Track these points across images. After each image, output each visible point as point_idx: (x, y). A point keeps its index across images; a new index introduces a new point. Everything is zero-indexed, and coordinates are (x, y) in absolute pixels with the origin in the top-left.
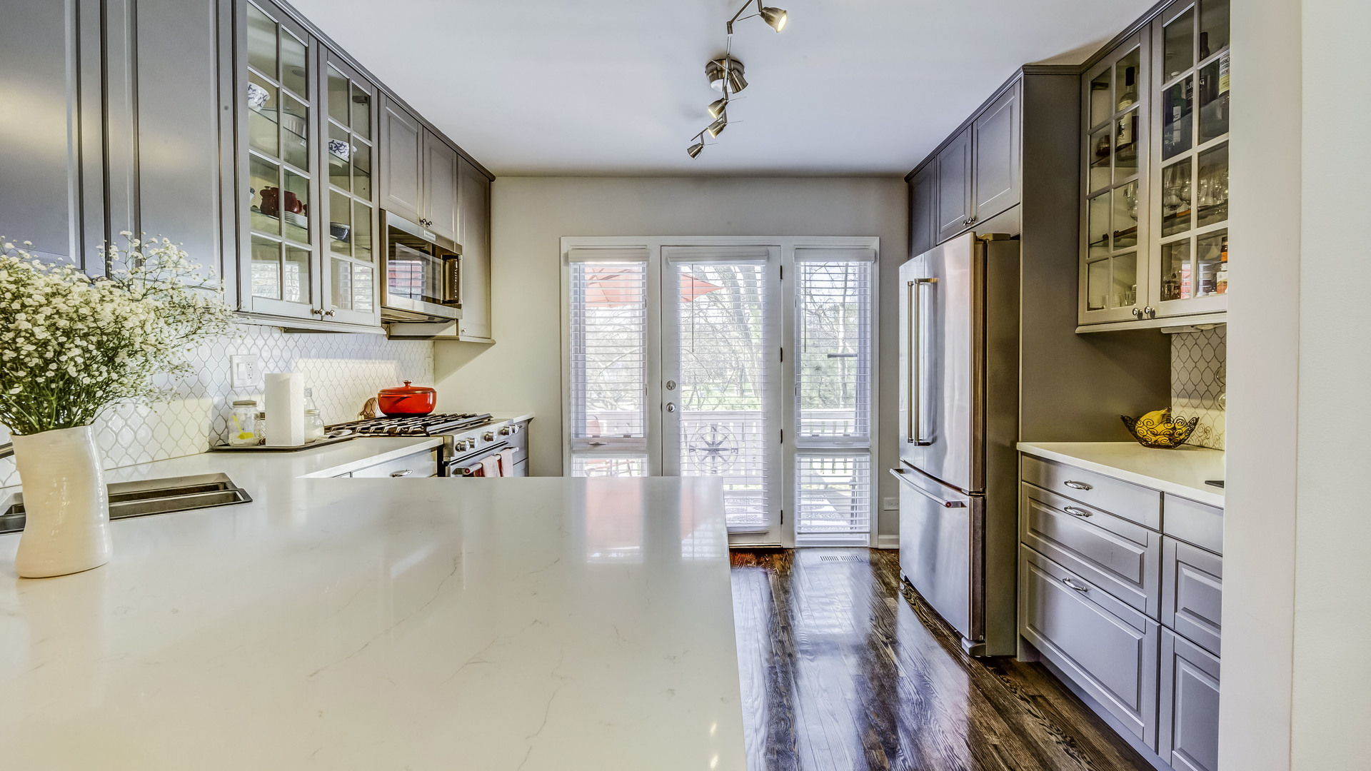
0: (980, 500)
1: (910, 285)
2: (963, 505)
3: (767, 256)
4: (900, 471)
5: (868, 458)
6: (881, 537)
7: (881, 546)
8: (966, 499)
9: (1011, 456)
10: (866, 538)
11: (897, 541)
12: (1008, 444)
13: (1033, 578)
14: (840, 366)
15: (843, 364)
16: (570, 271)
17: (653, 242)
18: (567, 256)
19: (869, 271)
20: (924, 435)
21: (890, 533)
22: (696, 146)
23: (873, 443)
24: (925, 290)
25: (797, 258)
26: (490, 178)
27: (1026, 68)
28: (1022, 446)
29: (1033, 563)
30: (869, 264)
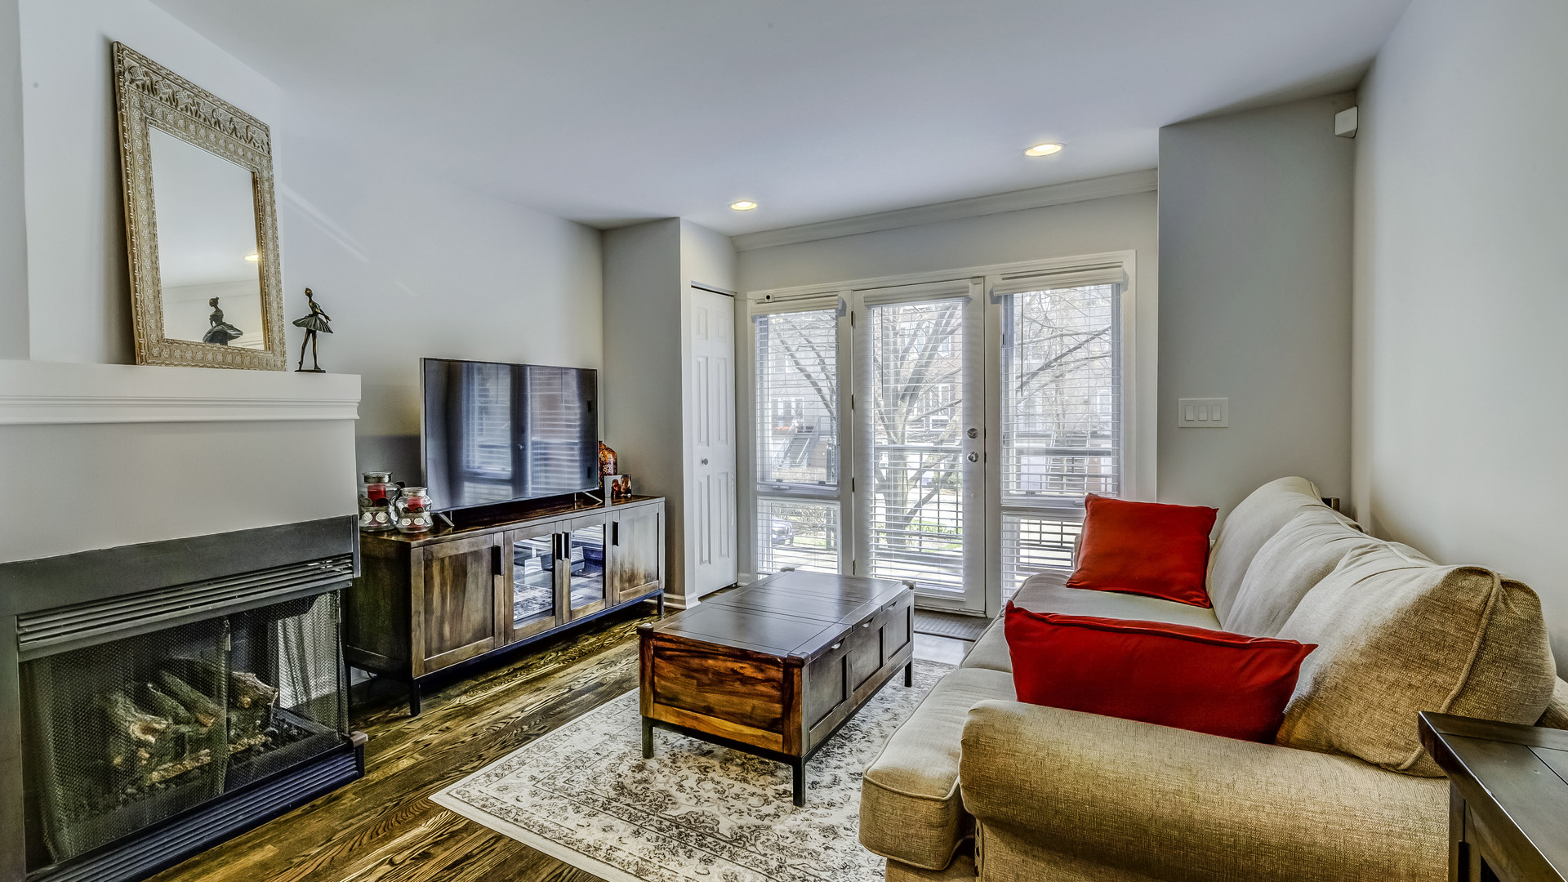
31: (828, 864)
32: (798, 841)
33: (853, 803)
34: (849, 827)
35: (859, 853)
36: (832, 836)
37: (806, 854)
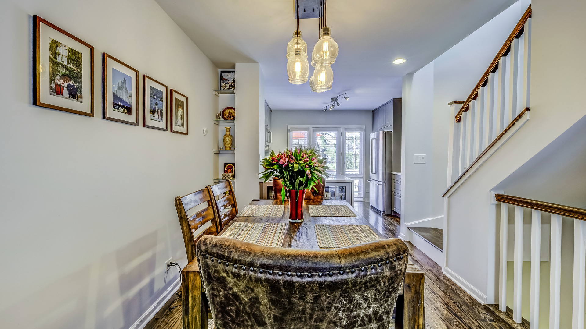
0: (384, 183)
1: (371, 139)
2: (381, 185)
3: (338, 130)
4: (370, 181)
5: (362, 179)
6: (365, 199)
7: (365, 201)
8: (382, 183)
9: (391, 175)
10: (361, 199)
11: (369, 200)
12: (390, 172)
13: (394, 197)
14: (354, 157)
15: (355, 156)
16: (289, 133)
17: (310, 127)
18: (289, 130)
19: (363, 133)
20: (374, 172)
21: (368, 198)
22: (325, 109)
23: (363, 176)
24: (374, 141)
25: (345, 131)
26: (271, 111)
27: (393, 99)
28: (392, 173)
29: (394, 195)
30: (363, 132)
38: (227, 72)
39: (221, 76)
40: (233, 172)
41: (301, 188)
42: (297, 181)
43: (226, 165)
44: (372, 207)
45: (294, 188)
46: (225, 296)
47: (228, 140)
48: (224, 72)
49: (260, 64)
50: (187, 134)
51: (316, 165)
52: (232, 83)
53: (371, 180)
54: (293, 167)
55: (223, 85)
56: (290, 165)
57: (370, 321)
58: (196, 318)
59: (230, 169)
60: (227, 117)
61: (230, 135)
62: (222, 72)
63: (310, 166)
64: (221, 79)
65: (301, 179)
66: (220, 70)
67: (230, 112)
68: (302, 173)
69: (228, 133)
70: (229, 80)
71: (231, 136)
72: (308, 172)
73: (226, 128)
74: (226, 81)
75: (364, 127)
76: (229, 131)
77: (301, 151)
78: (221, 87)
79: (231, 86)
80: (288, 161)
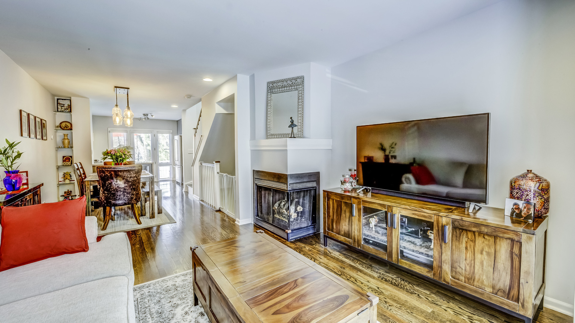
2: (180, 167)
3: (151, 133)
6: (174, 178)
7: (174, 180)
16: (110, 134)
18: (110, 131)
20: (177, 160)
22: (140, 119)
24: (176, 141)
30: (171, 134)
31: (165, 299)
32: (180, 297)
33: (180, 320)
34: (172, 312)
35: (159, 308)
36: (173, 305)
37: (174, 296)
38: (63, 99)
39: (57, 101)
40: (70, 161)
41: (121, 162)
42: (119, 160)
43: (64, 157)
44: (178, 182)
45: (117, 162)
46: (104, 175)
47: (66, 142)
48: (60, 99)
49: (90, 99)
50: (47, 140)
51: (127, 154)
52: (67, 106)
53: (176, 165)
54: (117, 154)
55: (59, 107)
56: (116, 154)
57: (135, 177)
58: (88, 193)
59: (68, 159)
60: (64, 127)
61: (67, 138)
62: (58, 99)
63: (124, 154)
64: (58, 103)
65: (120, 158)
66: (56, 98)
67: (66, 124)
68: (121, 157)
69: (66, 137)
70: (64, 105)
71: (69, 139)
72: (123, 156)
73: (64, 134)
74: (62, 105)
75: (171, 131)
76: (67, 136)
77: (120, 149)
78: (58, 108)
79: (67, 109)
80: (115, 153)
